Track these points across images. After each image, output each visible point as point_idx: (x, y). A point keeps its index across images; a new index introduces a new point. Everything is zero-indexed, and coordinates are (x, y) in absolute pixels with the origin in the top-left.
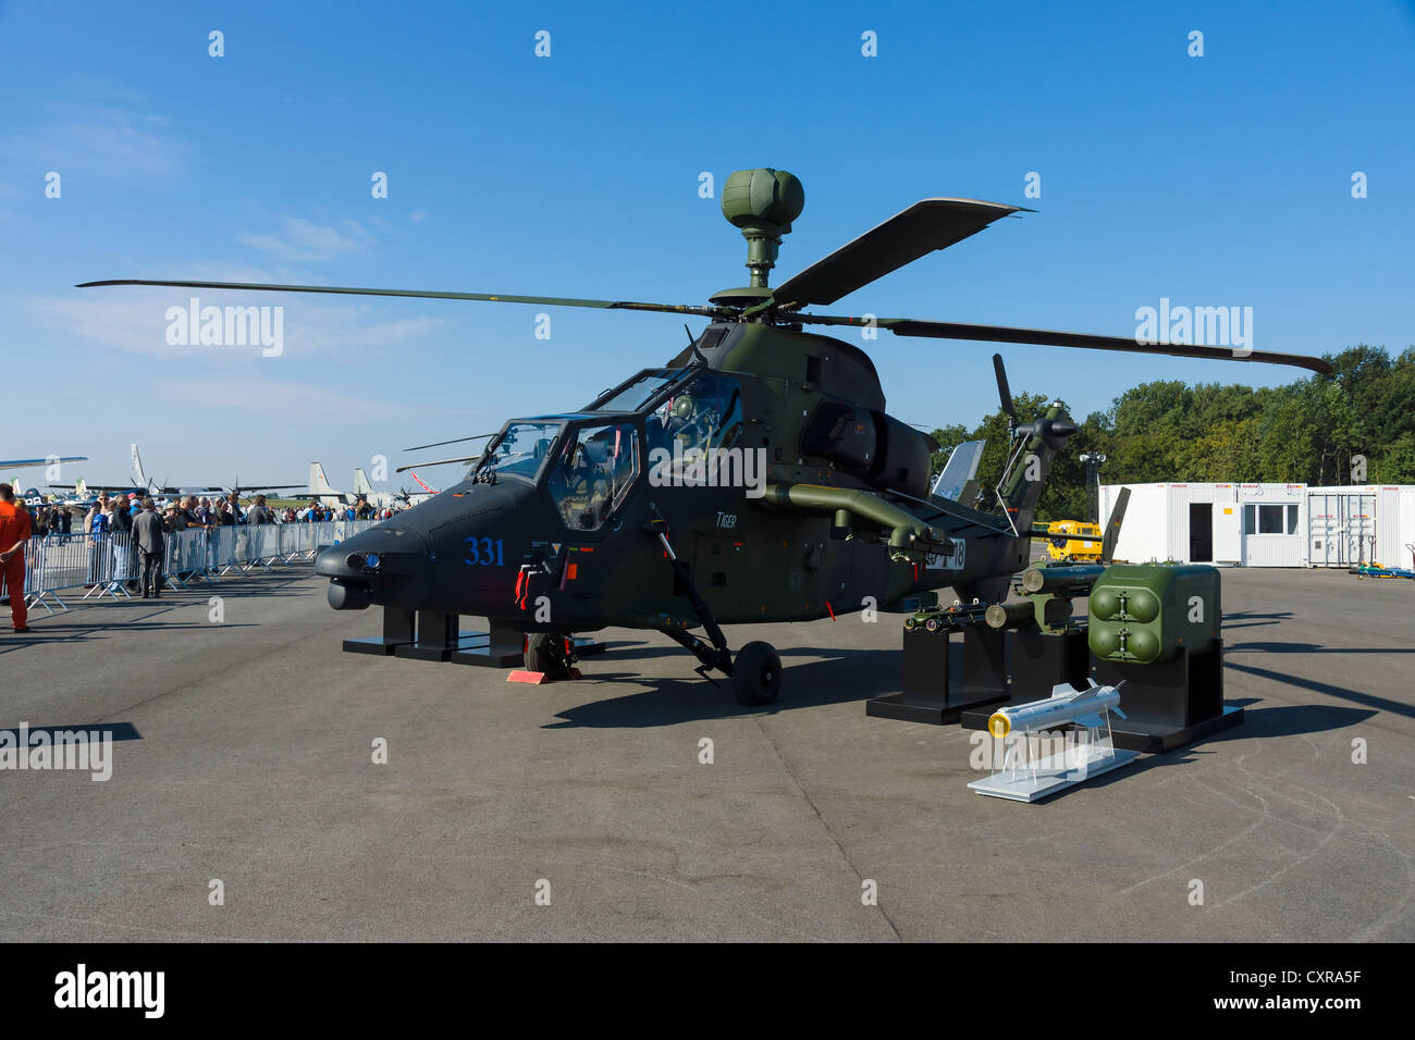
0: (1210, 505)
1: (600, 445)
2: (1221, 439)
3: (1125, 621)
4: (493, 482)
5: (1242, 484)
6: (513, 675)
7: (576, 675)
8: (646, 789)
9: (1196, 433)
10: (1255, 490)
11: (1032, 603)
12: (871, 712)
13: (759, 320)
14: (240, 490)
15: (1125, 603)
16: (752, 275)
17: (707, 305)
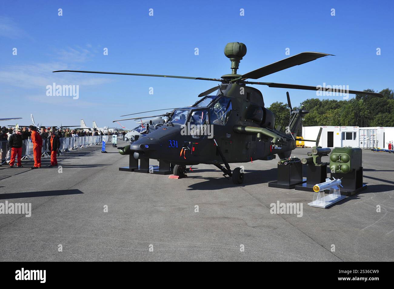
0: (333, 132)
1: (197, 116)
2: (330, 114)
3: (340, 162)
4: (173, 125)
5: (341, 127)
6: (170, 176)
7: (186, 177)
8: (225, 205)
9: (322, 113)
10: (345, 128)
11: (312, 158)
12: (270, 186)
13: (235, 83)
14: (62, 127)
15: (340, 158)
16: (232, 71)
17: (221, 79)
